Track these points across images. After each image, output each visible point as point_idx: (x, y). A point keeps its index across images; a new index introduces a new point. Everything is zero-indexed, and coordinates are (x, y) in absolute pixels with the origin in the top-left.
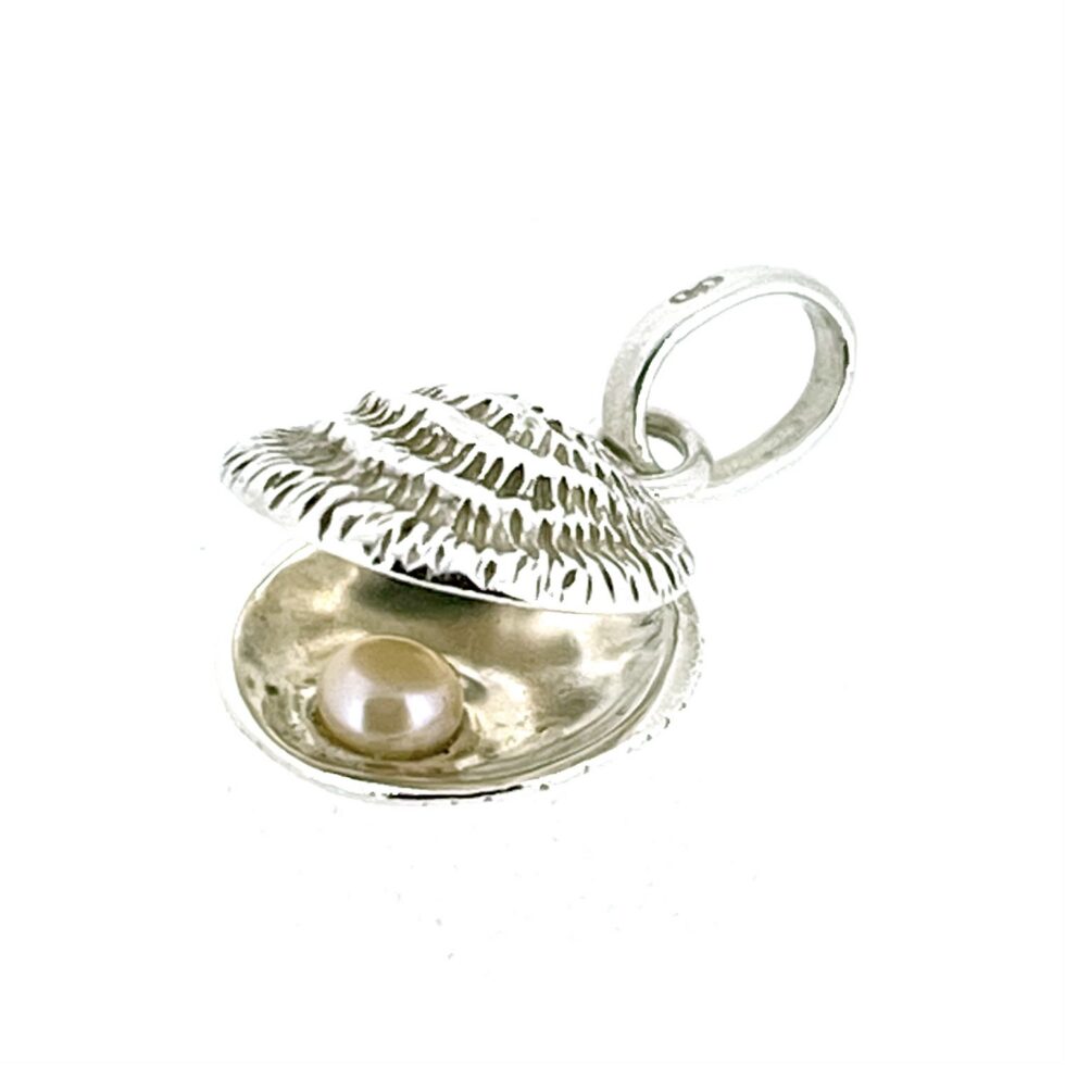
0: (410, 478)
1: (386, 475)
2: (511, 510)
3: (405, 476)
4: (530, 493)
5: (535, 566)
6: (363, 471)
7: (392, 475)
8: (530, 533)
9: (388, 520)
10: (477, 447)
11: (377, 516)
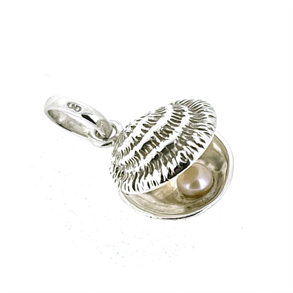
0: (183, 131)
1: (181, 136)
3: (183, 132)
6: (179, 142)
7: (182, 135)
9: (200, 133)
10: (169, 120)
11: (199, 135)
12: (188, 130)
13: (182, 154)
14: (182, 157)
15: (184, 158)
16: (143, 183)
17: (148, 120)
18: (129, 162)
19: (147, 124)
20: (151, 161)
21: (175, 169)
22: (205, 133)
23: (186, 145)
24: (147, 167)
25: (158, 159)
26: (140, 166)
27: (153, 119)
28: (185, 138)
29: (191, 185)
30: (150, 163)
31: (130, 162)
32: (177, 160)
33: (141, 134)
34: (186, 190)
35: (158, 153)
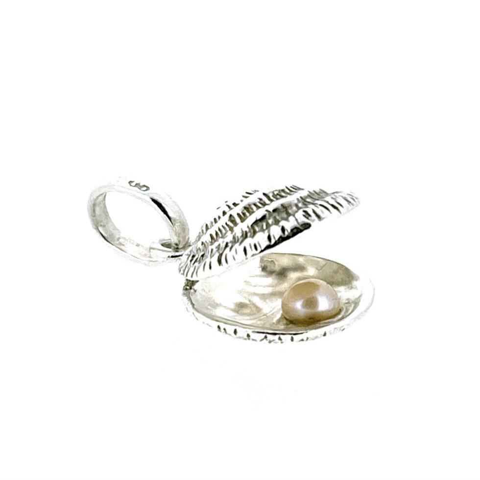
14: (304, 214)
15: (307, 216)
16: (236, 251)
18: (217, 234)
20: (254, 223)
21: (292, 230)
24: (246, 232)
25: (265, 220)
26: (234, 234)
29: (303, 302)
30: (252, 226)
31: (219, 232)
33: (240, 200)
34: (295, 310)
35: (266, 212)
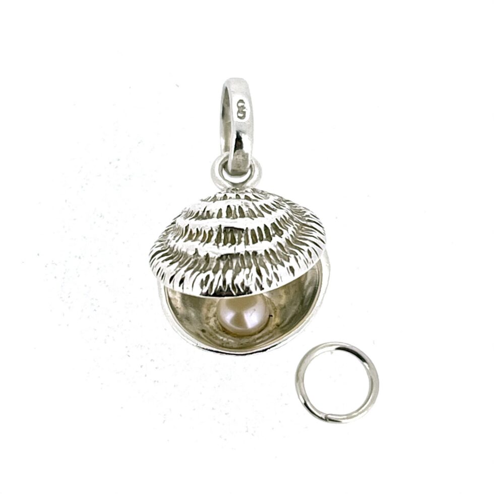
2: (276, 244)
4: (274, 232)
5: (300, 258)
8: (286, 246)
9: (252, 275)
10: (249, 228)
11: (248, 276)
12: (249, 259)
13: (208, 277)
14: (204, 280)
15: (204, 283)
17: (240, 207)
19: (233, 209)
22: (257, 279)
23: (224, 272)
27: (245, 209)
28: (234, 264)
32: (197, 277)
33: (214, 213)
